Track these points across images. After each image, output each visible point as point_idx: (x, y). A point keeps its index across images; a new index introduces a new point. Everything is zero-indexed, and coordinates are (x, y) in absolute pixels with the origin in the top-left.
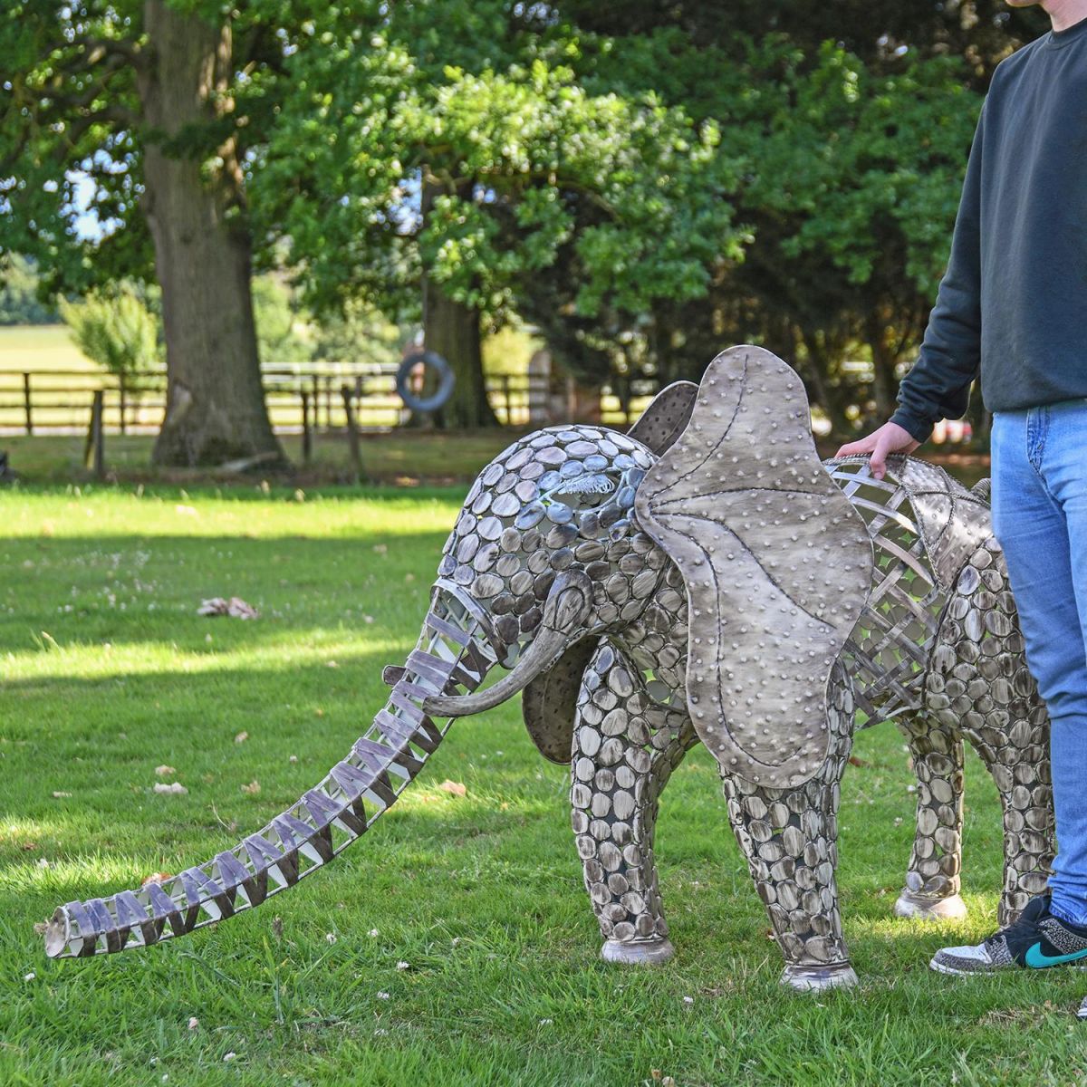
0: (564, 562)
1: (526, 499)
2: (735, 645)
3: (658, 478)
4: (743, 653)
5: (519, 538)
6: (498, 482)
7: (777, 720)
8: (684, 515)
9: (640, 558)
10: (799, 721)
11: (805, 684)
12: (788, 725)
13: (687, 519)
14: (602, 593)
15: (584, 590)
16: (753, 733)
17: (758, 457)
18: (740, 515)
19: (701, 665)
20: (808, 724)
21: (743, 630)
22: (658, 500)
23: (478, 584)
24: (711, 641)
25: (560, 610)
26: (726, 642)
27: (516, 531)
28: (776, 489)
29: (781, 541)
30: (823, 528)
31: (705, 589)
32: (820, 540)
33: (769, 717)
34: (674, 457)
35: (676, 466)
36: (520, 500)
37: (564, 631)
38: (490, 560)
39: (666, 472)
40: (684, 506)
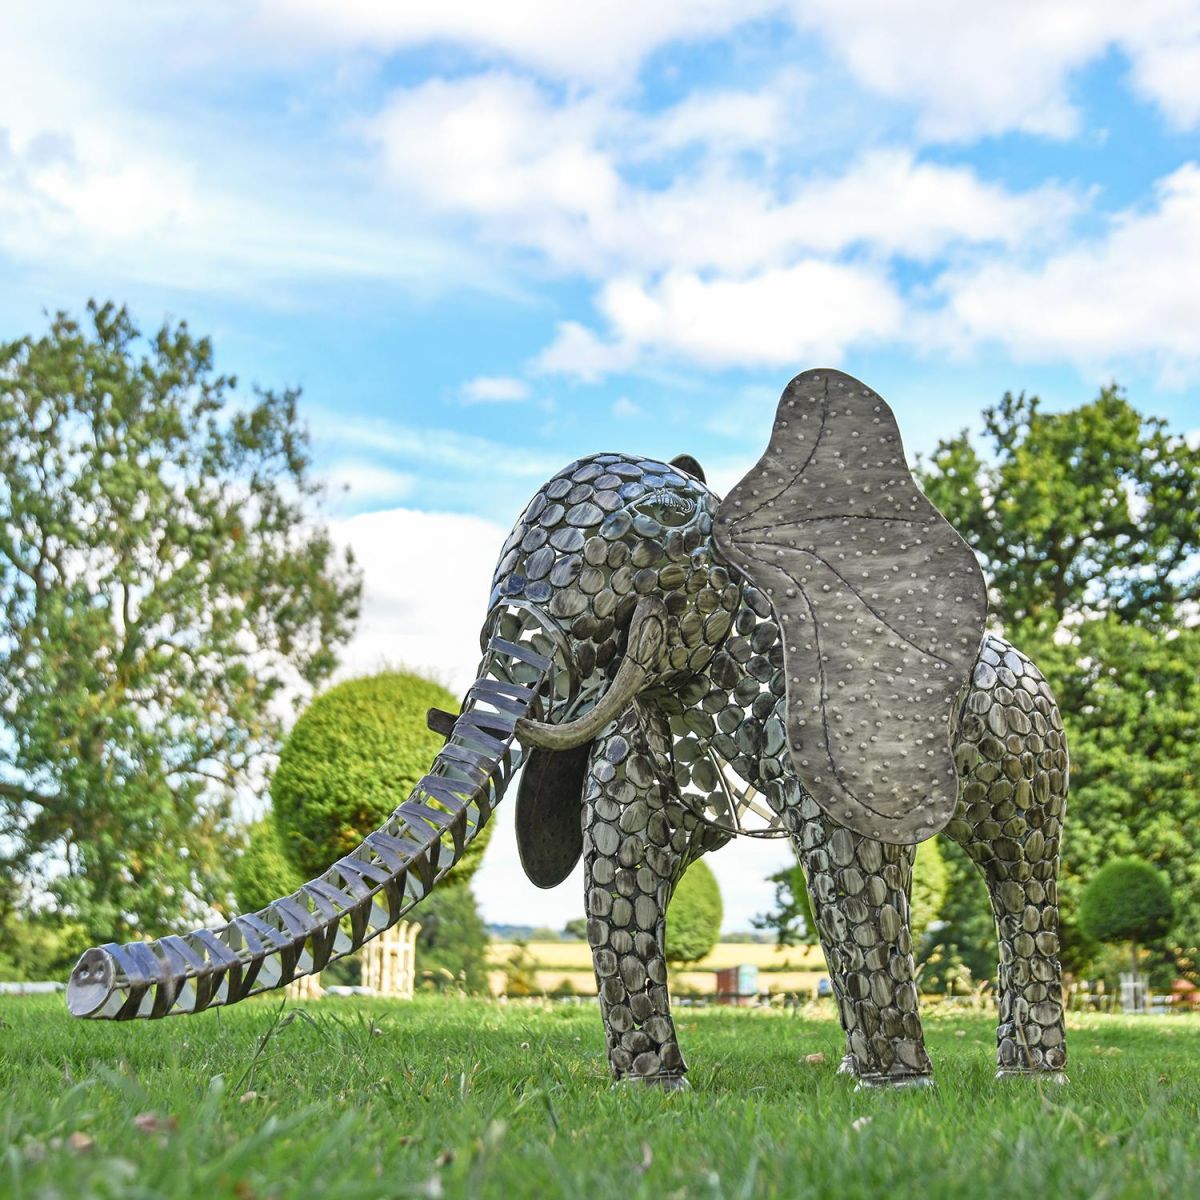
0: (647, 586)
2: (841, 683)
3: (738, 503)
4: (849, 691)
5: (605, 549)
6: (568, 494)
7: (895, 766)
8: (769, 544)
9: (717, 594)
10: (922, 766)
11: (925, 725)
12: (910, 770)
13: (773, 548)
14: (677, 631)
15: (663, 623)
16: (869, 781)
17: (849, 482)
18: (832, 544)
19: (803, 707)
20: (933, 769)
21: (849, 666)
22: (739, 528)
24: (813, 680)
26: (830, 680)
27: (601, 541)
28: (870, 516)
29: (880, 572)
30: (926, 558)
31: (801, 622)
32: (925, 571)
33: (887, 763)
34: (754, 482)
35: (756, 492)
36: (602, 509)
37: (645, 666)
38: (572, 573)
39: (746, 498)
40: (769, 535)
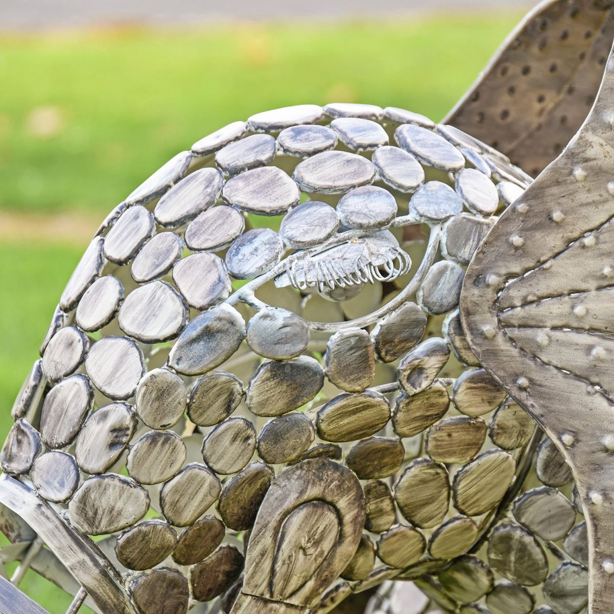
0: (292, 445)
1: (197, 299)
3: (517, 240)
5: (182, 393)
6: (136, 251)
8: (578, 330)
9: (471, 424)
13: (585, 339)
14: (386, 504)
15: (342, 504)
22: (516, 294)
23: (84, 500)
25: (283, 555)
27: (172, 377)
34: (555, 190)
35: (557, 215)
36: (184, 301)
37: (295, 601)
38: (112, 445)
39: (537, 227)
40: (579, 310)
